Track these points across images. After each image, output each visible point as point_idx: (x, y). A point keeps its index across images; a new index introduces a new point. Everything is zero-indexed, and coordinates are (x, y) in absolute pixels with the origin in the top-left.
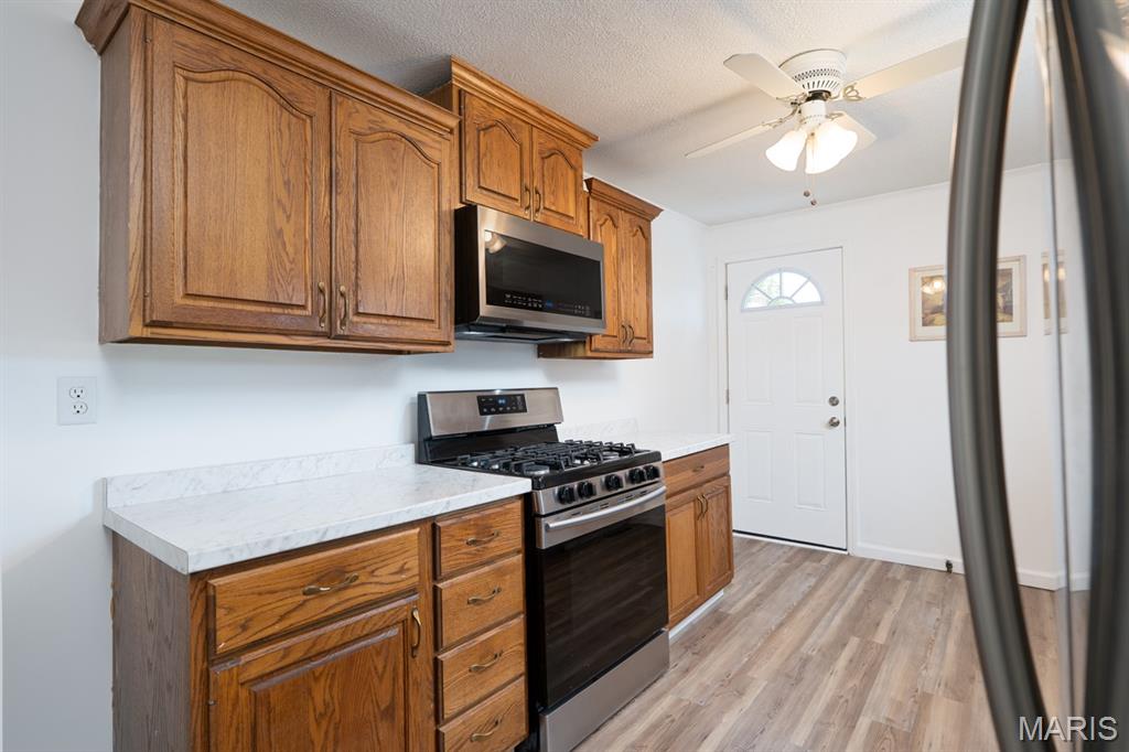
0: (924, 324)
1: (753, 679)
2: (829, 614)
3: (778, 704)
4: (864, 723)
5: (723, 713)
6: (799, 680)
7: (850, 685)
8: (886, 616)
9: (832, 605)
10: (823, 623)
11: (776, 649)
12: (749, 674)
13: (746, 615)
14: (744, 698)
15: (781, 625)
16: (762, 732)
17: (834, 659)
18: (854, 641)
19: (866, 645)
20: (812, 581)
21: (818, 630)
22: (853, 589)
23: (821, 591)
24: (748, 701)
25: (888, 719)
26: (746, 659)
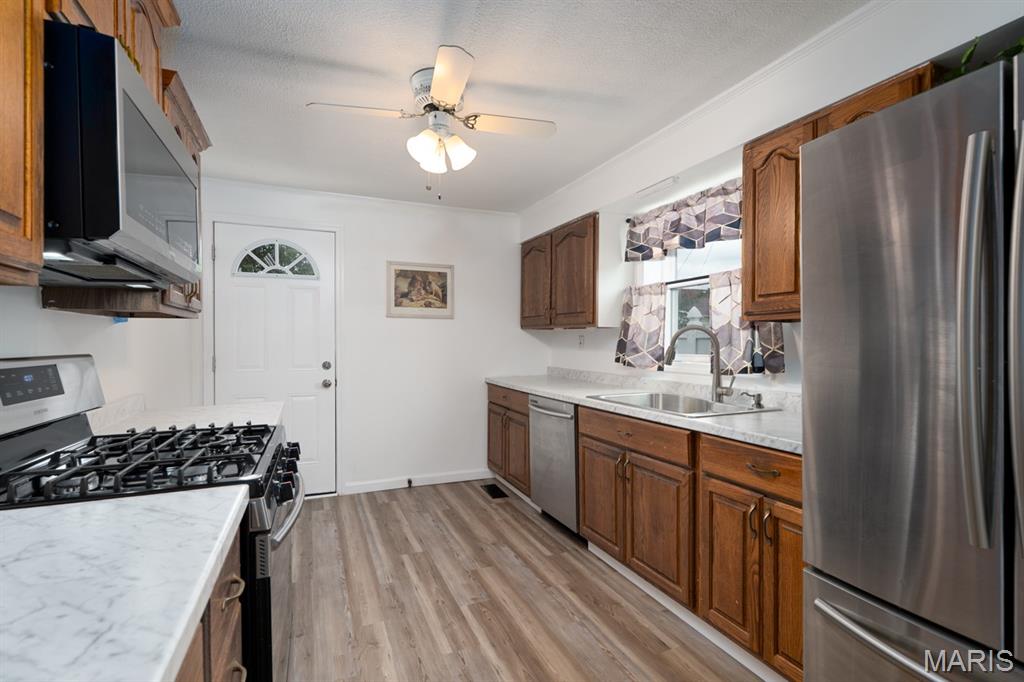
0: (396, 305)
1: (370, 626)
2: (370, 546)
3: (408, 633)
4: (465, 609)
5: (378, 669)
6: (402, 606)
7: (434, 590)
8: (405, 531)
9: (365, 539)
10: (374, 555)
11: (363, 592)
12: (364, 624)
13: (310, 577)
14: (381, 645)
15: (346, 571)
16: (420, 662)
17: (407, 578)
18: (405, 558)
19: (414, 557)
20: (333, 527)
21: (376, 563)
22: (367, 521)
23: (348, 532)
24: (386, 646)
25: (473, 599)
26: (349, 613)
